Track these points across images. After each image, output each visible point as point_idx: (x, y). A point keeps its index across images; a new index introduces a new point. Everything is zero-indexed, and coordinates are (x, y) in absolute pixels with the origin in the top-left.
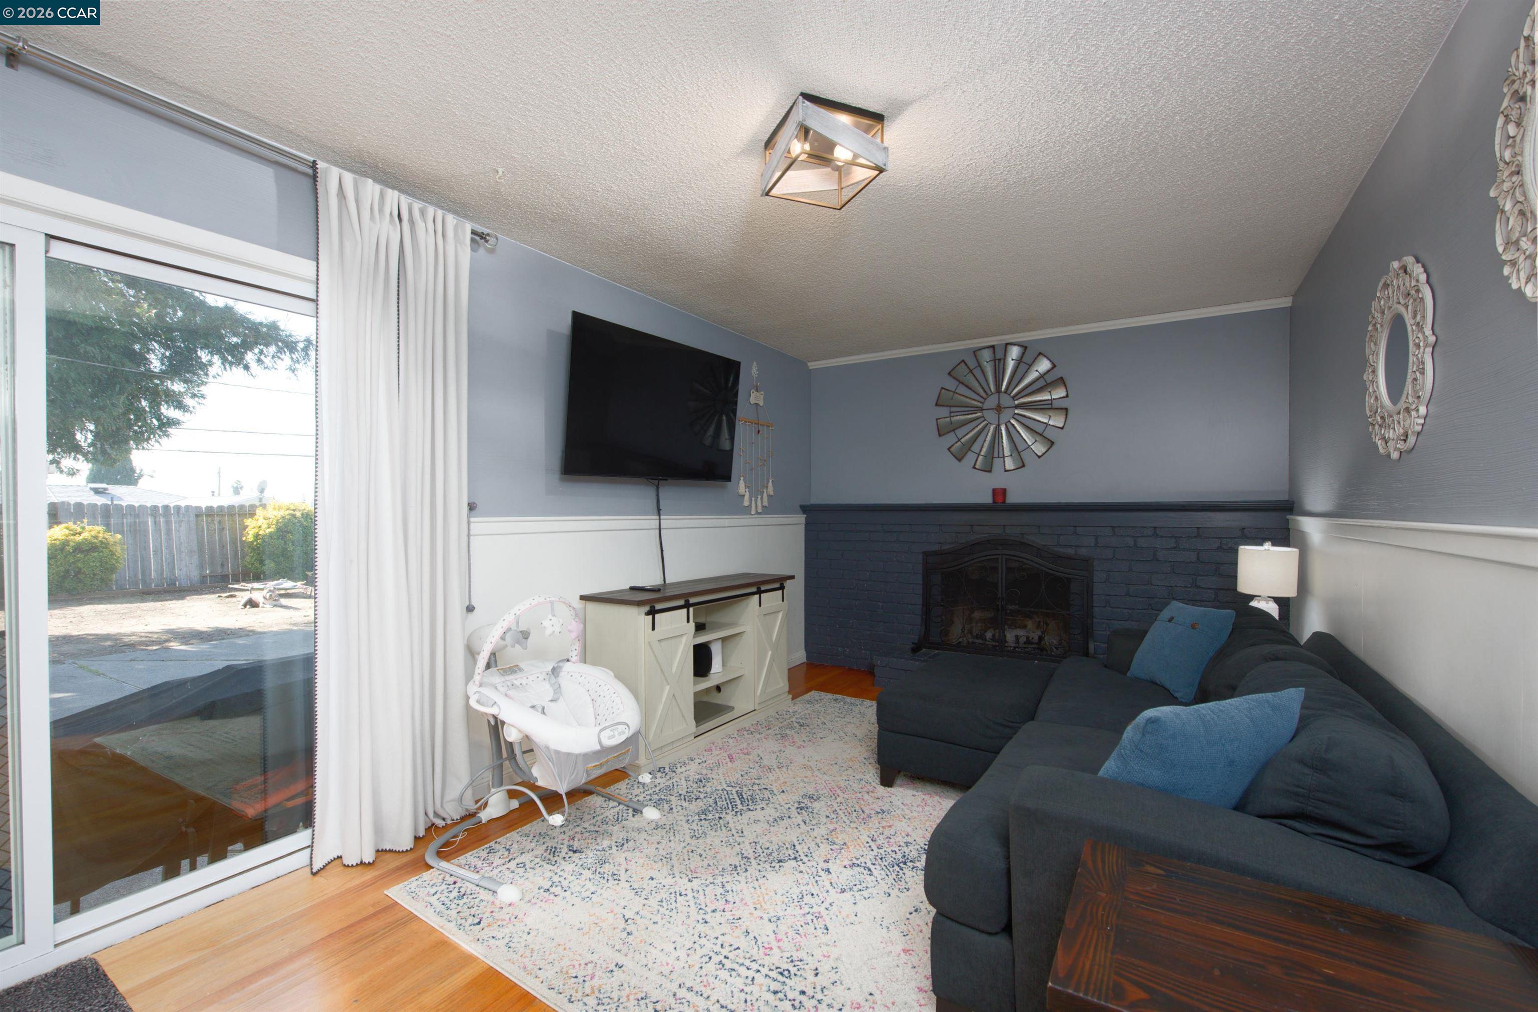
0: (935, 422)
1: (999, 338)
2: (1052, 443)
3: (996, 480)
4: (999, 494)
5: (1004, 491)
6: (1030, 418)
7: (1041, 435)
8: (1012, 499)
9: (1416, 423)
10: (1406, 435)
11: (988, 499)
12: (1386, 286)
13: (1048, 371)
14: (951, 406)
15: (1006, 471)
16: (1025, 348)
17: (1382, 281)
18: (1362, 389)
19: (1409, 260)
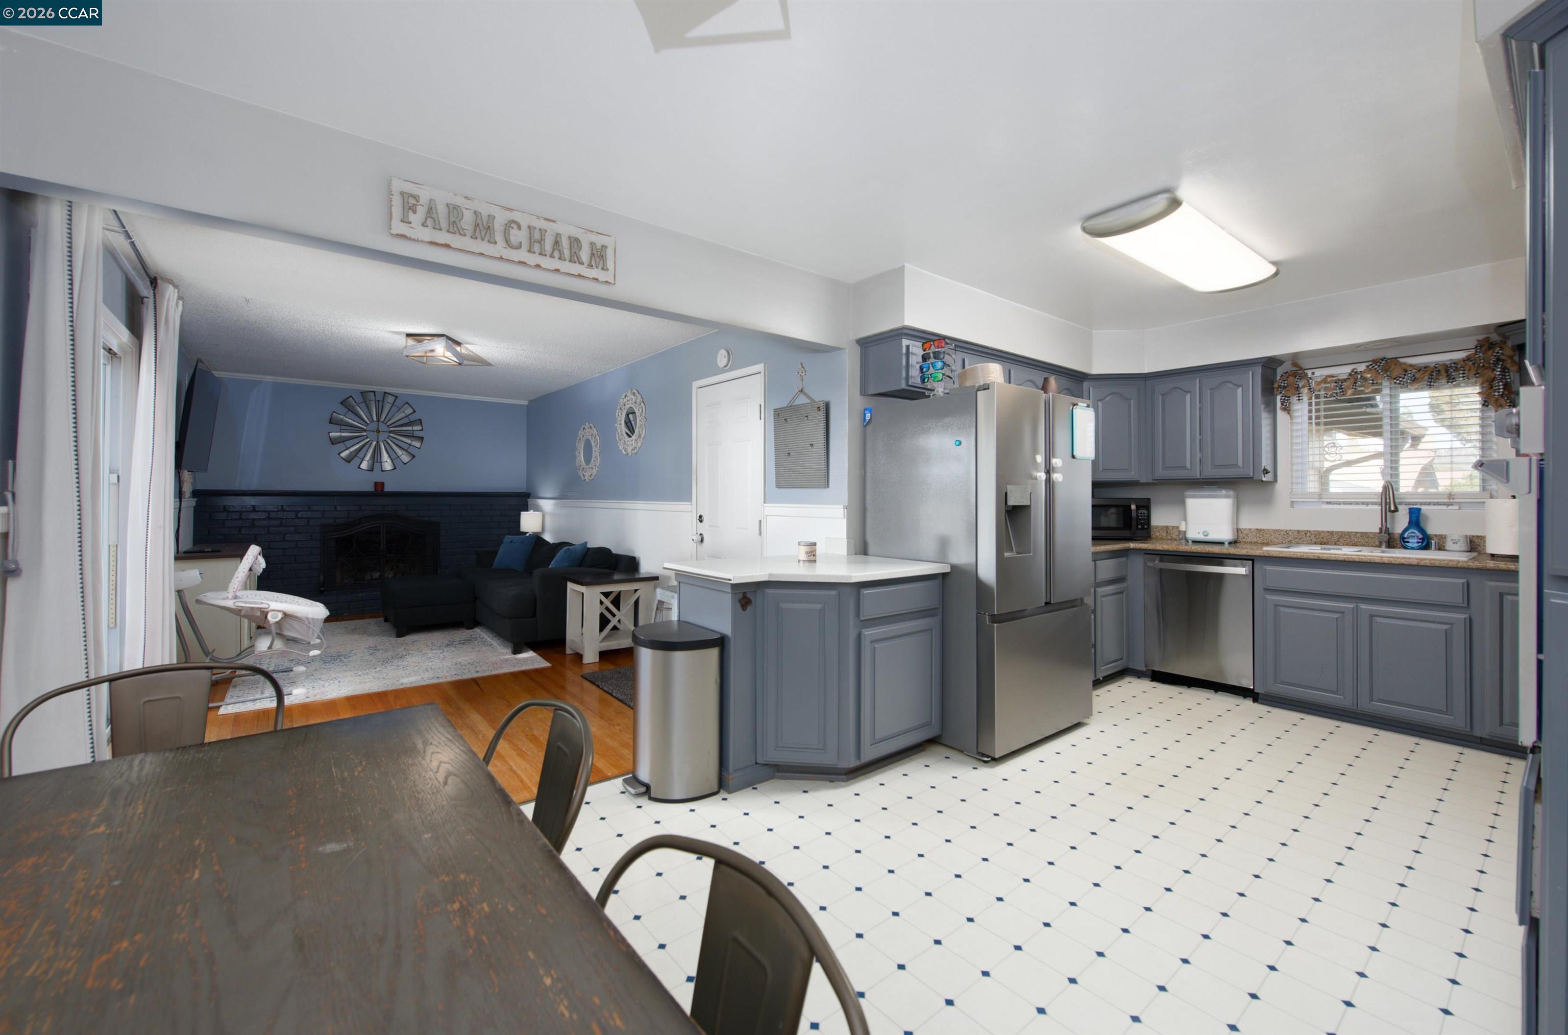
0: (327, 434)
1: (379, 387)
2: (414, 456)
3: (377, 477)
4: (379, 486)
5: (382, 484)
6: (398, 440)
7: (406, 451)
8: (387, 488)
9: (595, 472)
10: (591, 475)
11: (370, 488)
12: (584, 429)
13: (411, 414)
14: (341, 425)
15: (382, 471)
16: (396, 397)
17: (582, 427)
18: (575, 457)
19: (591, 425)
